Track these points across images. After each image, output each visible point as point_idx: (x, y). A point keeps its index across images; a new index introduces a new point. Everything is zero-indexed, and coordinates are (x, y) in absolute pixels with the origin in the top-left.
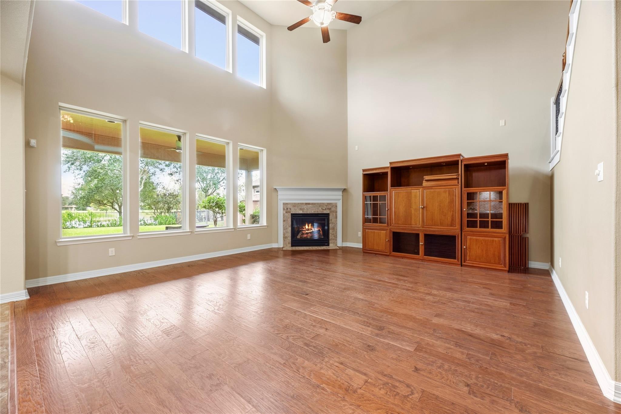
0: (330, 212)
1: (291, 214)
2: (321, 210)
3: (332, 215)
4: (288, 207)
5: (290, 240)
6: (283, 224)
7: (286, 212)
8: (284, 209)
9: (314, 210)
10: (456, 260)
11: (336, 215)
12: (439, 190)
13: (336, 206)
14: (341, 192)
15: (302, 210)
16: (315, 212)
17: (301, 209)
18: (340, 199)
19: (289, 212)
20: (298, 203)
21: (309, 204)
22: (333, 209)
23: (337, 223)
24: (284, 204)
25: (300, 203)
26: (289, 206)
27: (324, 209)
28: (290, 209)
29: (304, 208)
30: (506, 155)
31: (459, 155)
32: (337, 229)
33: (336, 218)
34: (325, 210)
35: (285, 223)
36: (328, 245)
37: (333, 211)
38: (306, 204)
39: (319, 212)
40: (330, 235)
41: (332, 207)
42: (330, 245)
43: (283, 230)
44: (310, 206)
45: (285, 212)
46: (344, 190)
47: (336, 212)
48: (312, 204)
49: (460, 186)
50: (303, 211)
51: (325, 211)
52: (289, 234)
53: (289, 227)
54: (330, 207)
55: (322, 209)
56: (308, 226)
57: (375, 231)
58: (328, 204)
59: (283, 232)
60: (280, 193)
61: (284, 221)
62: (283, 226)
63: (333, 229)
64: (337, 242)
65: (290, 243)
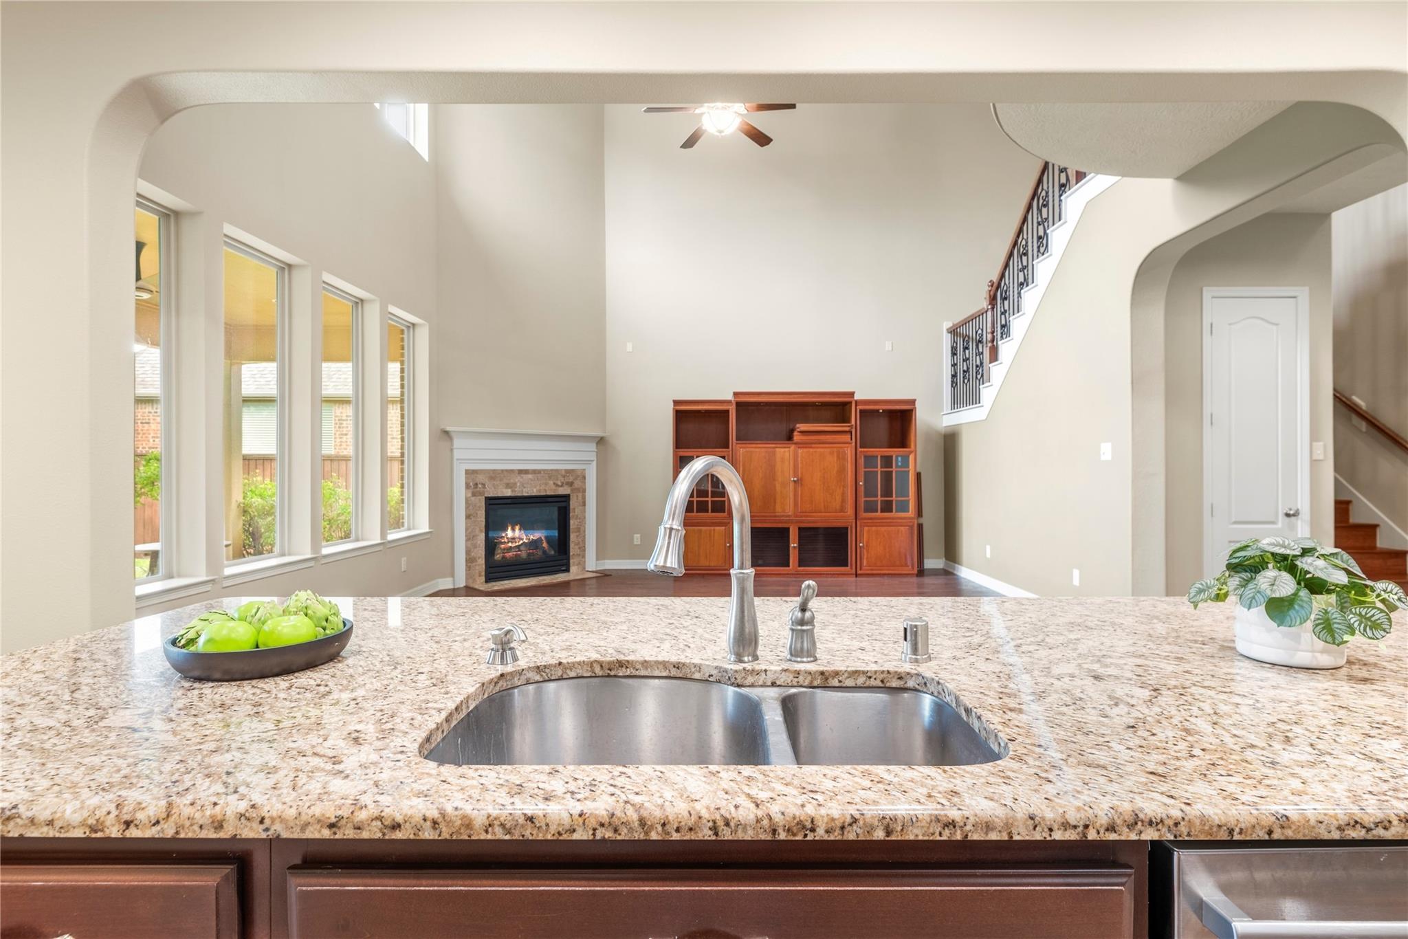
0: (572, 490)
1: (486, 498)
2: (554, 487)
3: (575, 498)
4: (478, 481)
5: (484, 566)
6: (466, 523)
7: (474, 495)
8: (467, 486)
9: (538, 488)
10: (848, 568)
11: (584, 498)
12: (822, 450)
13: (584, 478)
14: (595, 445)
15: (511, 488)
16: (540, 491)
17: (508, 486)
18: (592, 461)
19: (481, 494)
20: (502, 471)
21: (526, 472)
22: (577, 484)
23: (585, 518)
24: (467, 472)
25: (507, 471)
26: (481, 478)
27: (560, 484)
28: (484, 485)
29: (515, 484)
30: (913, 402)
31: (852, 394)
32: (584, 531)
33: (584, 504)
34: (562, 486)
35: (469, 521)
36: (568, 570)
37: (578, 490)
38: (521, 472)
39: (549, 493)
40: (572, 545)
41: (576, 479)
42: (573, 569)
43: (467, 541)
44: (530, 476)
45: (470, 495)
46: (601, 441)
47: (584, 491)
48: (535, 472)
49: (854, 444)
50: (512, 491)
51: (561, 489)
52: (480, 552)
53: (481, 531)
54: (571, 479)
55: (554, 484)
56: (513, 530)
57: (703, 528)
58: (568, 471)
59: (466, 547)
60: (457, 442)
61: (468, 517)
62: (466, 530)
63: (578, 530)
64: (585, 562)
65: (483, 573)
